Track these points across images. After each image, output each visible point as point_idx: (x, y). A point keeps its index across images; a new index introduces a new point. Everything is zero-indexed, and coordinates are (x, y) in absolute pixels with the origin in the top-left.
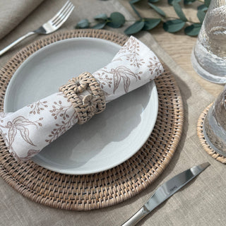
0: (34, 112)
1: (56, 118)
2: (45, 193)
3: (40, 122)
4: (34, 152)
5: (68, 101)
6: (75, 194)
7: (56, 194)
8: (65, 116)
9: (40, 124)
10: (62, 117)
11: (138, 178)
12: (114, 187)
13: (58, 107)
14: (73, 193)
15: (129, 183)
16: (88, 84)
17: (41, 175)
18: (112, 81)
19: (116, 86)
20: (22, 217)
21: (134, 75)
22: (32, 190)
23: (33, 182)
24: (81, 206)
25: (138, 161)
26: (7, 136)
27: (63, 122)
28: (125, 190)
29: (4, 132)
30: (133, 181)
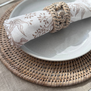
0: (28, 18)
1: (41, 22)
2: (27, 72)
3: (31, 22)
4: (25, 40)
5: (49, 14)
6: (46, 75)
7: (34, 73)
8: (46, 22)
9: (30, 23)
10: (44, 22)
11: (88, 70)
12: (72, 73)
13: (43, 16)
14: (44, 74)
15: (82, 72)
16: (62, 6)
17: (25, 61)
18: (76, 8)
19: (78, 12)
20: (9, 86)
21: (88, 8)
22: (18, 69)
23: (20, 65)
24: (50, 83)
25: (87, 60)
26: (9, 28)
27: (45, 26)
28: (80, 76)
29: (7, 26)
30: (85, 71)
